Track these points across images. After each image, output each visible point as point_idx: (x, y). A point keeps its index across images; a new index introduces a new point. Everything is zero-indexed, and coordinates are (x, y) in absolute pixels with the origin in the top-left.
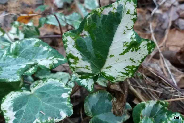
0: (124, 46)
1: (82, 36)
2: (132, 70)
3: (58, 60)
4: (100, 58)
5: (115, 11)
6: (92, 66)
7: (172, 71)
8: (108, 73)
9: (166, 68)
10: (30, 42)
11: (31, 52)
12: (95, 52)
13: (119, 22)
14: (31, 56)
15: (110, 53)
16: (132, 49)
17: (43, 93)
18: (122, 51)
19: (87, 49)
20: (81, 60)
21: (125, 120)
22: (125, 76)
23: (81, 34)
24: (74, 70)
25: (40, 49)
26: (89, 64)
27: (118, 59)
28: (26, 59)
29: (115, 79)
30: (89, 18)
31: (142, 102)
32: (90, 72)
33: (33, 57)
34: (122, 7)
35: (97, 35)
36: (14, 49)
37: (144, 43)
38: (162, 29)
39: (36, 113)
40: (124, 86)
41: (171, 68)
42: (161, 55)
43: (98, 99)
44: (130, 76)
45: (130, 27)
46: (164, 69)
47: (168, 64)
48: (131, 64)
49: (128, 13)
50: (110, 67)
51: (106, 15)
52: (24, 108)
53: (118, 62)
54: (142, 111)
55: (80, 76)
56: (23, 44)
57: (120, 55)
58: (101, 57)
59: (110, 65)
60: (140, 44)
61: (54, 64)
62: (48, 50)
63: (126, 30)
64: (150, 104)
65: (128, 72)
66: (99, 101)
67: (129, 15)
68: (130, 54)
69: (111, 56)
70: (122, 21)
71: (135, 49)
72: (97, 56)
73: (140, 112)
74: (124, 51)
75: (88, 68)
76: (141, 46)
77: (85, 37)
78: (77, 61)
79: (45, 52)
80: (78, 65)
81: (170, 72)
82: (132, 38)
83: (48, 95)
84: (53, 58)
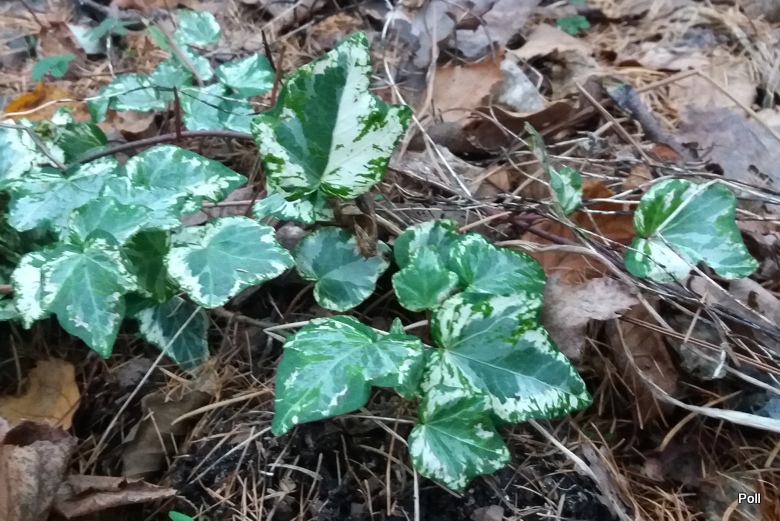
0: (359, 123)
1: (284, 118)
2: (380, 167)
3: (228, 181)
4: (317, 156)
5: (335, 65)
6: (307, 172)
7: (458, 170)
8: (336, 182)
9: (443, 166)
10: (161, 155)
11: (172, 175)
12: (308, 144)
13: (342, 82)
14: (172, 183)
15: (335, 142)
16: (373, 127)
17: (227, 243)
18: (357, 134)
19: (295, 142)
20: (288, 163)
21: (383, 271)
22: (369, 180)
23: (281, 116)
24: (278, 184)
25: (186, 165)
26: (301, 169)
27: (352, 151)
28: (168, 188)
29: (352, 191)
30: (291, 86)
31: (408, 229)
32: (304, 184)
33: (179, 183)
34: (345, 56)
35: (308, 113)
36: (136, 173)
37: (393, 112)
38: (417, 69)
39: (232, 273)
40: (367, 207)
41: (456, 164)
42: (427, 137)
43: (321, 245)
44: (378, 179)
45: (363, 87)
46: (441, 171)
47: (446, 157)
48: (376, 156)
49: (357, 65)
50: (338, 169)
51: (321, 75)
52: (207, 269)
53: (351, 155)
54: (411, 244)
55: (289, 195)
56: (150, 161)
57: (354, 141)
58: (319, 152)
59: (337, 166)
60: (386, 114)
61: (222, 190)
62: (202, 165)
63: (358, 95)
64: (423, 229)
65: (372, 172)
66: (323, 249)
67: (359, 68)
68: (372, 136)
69: (338, 147)
70: (348, 80)
71: (379, 126)
72: (312, 151)
73: (408, 247)
74: (360, 132)
75: (302, 176)
76: (388, 118)
77: (288, 120)
78: (282, 166)
79: (197, 170)
80: (284, 173)
81: (454, 174)
82: (370, 107)
83: (236, 245)
84: (218, 180)
